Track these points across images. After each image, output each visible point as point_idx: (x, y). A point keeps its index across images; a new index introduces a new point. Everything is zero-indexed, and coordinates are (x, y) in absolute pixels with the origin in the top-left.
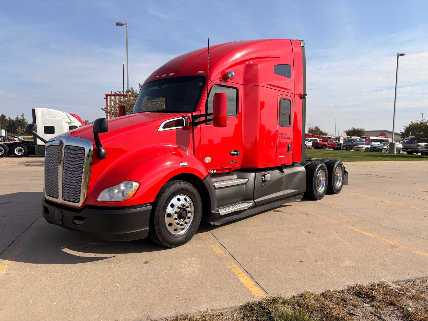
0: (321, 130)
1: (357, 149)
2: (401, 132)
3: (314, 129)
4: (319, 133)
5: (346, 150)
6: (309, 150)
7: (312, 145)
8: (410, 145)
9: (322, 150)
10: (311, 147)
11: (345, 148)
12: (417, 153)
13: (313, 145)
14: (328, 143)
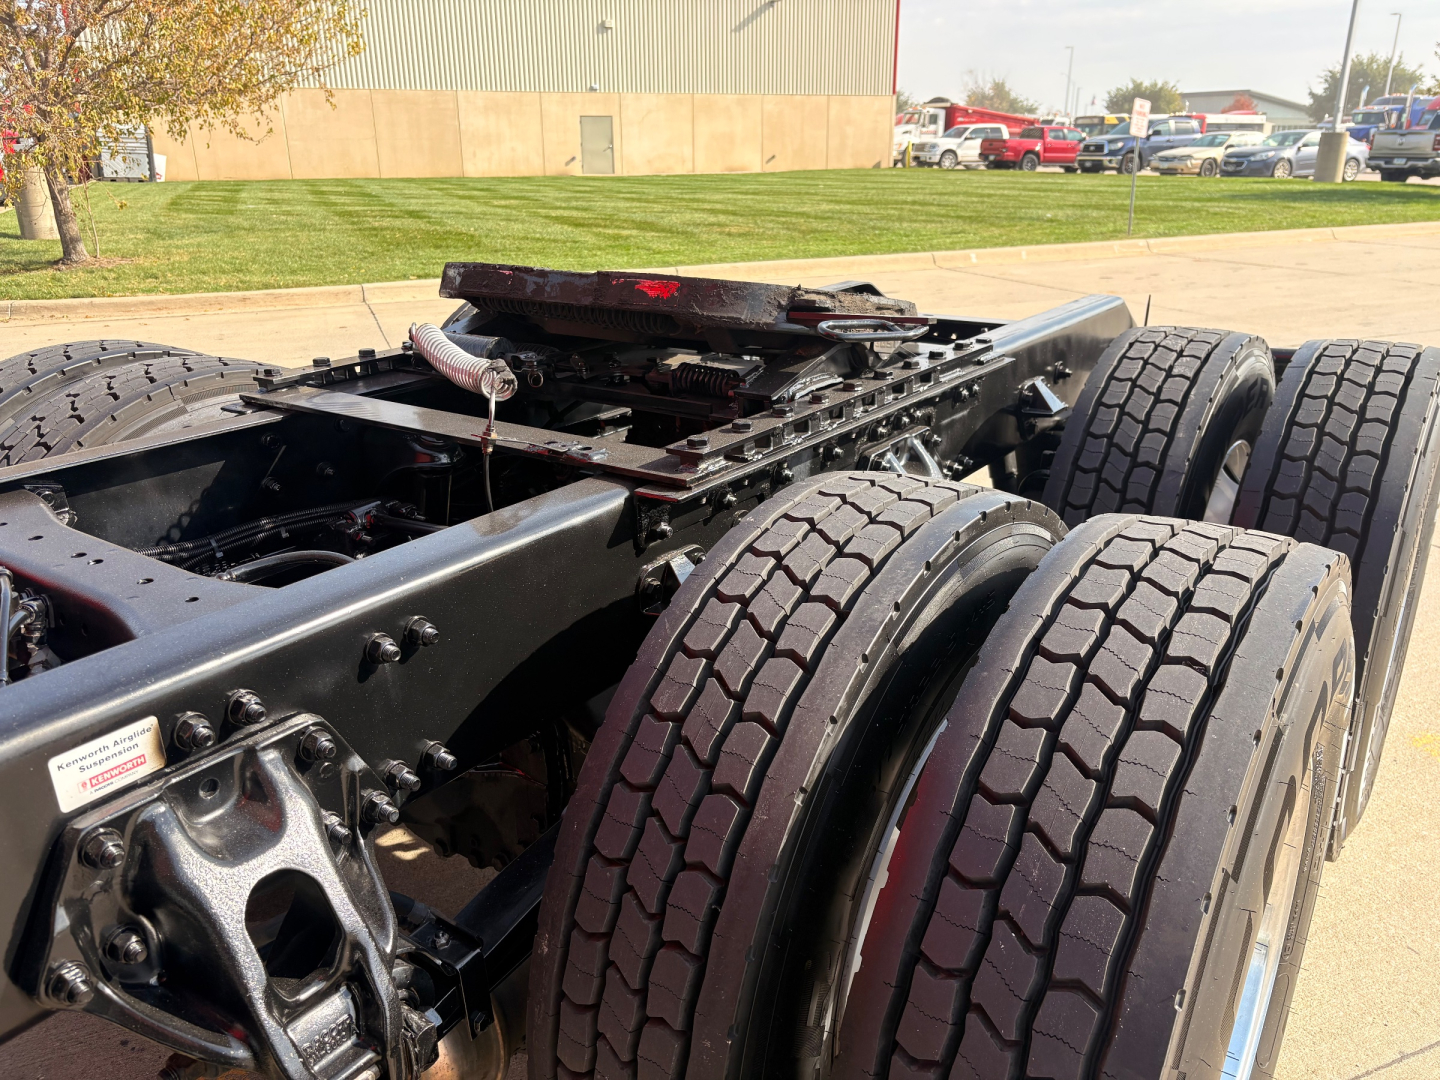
0: (1013, 95)
1: (1165, 165)
2: (1312, 94)
3: (988, 91)
4: (1004, 104)
5: (1119, 170)
6: (966, 176)
7: (980, 154)
8: (1404, 139)
9: (1023, 176)
10: (974, 164)
11: (1114, 165)
12: (1425, 176)
13: (983, 156)
14: (1044, 144)
